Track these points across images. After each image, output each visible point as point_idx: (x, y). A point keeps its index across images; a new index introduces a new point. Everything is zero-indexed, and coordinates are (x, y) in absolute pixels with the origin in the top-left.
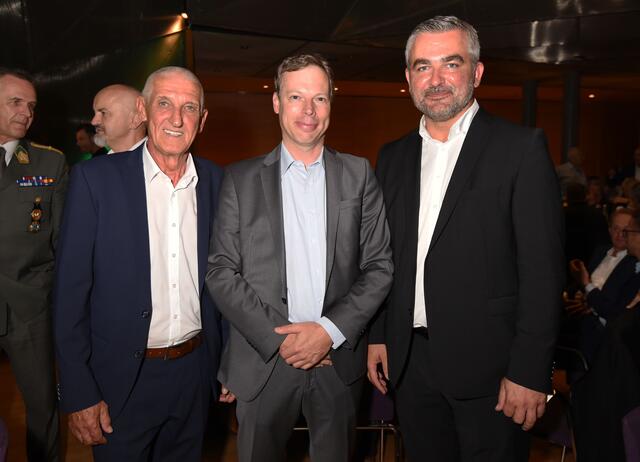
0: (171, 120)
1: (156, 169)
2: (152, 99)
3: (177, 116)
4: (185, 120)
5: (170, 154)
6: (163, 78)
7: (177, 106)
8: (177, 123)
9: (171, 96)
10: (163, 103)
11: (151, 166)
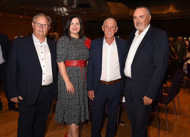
0: (108, 30)
1: (105, 42)
2: (105, 26)
3: (110, 30)
4: (112, 30)
5: (109, 38)
6: (107, 21)
7: (110, 27)
8: (110, 31)
9: (109, 25)
10: (107, 27)
11: (104, 41)
